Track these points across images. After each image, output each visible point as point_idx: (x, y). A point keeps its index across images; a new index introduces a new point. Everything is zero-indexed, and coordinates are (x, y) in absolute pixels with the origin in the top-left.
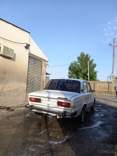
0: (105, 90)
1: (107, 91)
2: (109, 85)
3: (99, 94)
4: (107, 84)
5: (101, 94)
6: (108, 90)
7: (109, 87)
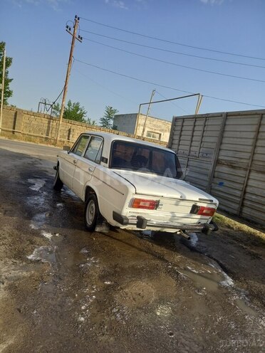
0: (40, 135)
1: (44, 136)
2: (49, 123)
3: (28, 142)
4: (46, 121)
5: (31, 143)
6: (48, 134)
7: (49, 127)
